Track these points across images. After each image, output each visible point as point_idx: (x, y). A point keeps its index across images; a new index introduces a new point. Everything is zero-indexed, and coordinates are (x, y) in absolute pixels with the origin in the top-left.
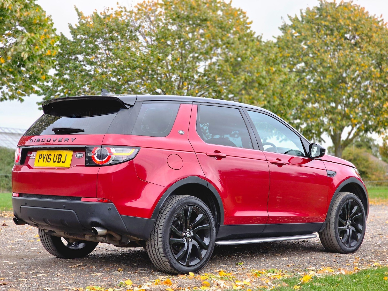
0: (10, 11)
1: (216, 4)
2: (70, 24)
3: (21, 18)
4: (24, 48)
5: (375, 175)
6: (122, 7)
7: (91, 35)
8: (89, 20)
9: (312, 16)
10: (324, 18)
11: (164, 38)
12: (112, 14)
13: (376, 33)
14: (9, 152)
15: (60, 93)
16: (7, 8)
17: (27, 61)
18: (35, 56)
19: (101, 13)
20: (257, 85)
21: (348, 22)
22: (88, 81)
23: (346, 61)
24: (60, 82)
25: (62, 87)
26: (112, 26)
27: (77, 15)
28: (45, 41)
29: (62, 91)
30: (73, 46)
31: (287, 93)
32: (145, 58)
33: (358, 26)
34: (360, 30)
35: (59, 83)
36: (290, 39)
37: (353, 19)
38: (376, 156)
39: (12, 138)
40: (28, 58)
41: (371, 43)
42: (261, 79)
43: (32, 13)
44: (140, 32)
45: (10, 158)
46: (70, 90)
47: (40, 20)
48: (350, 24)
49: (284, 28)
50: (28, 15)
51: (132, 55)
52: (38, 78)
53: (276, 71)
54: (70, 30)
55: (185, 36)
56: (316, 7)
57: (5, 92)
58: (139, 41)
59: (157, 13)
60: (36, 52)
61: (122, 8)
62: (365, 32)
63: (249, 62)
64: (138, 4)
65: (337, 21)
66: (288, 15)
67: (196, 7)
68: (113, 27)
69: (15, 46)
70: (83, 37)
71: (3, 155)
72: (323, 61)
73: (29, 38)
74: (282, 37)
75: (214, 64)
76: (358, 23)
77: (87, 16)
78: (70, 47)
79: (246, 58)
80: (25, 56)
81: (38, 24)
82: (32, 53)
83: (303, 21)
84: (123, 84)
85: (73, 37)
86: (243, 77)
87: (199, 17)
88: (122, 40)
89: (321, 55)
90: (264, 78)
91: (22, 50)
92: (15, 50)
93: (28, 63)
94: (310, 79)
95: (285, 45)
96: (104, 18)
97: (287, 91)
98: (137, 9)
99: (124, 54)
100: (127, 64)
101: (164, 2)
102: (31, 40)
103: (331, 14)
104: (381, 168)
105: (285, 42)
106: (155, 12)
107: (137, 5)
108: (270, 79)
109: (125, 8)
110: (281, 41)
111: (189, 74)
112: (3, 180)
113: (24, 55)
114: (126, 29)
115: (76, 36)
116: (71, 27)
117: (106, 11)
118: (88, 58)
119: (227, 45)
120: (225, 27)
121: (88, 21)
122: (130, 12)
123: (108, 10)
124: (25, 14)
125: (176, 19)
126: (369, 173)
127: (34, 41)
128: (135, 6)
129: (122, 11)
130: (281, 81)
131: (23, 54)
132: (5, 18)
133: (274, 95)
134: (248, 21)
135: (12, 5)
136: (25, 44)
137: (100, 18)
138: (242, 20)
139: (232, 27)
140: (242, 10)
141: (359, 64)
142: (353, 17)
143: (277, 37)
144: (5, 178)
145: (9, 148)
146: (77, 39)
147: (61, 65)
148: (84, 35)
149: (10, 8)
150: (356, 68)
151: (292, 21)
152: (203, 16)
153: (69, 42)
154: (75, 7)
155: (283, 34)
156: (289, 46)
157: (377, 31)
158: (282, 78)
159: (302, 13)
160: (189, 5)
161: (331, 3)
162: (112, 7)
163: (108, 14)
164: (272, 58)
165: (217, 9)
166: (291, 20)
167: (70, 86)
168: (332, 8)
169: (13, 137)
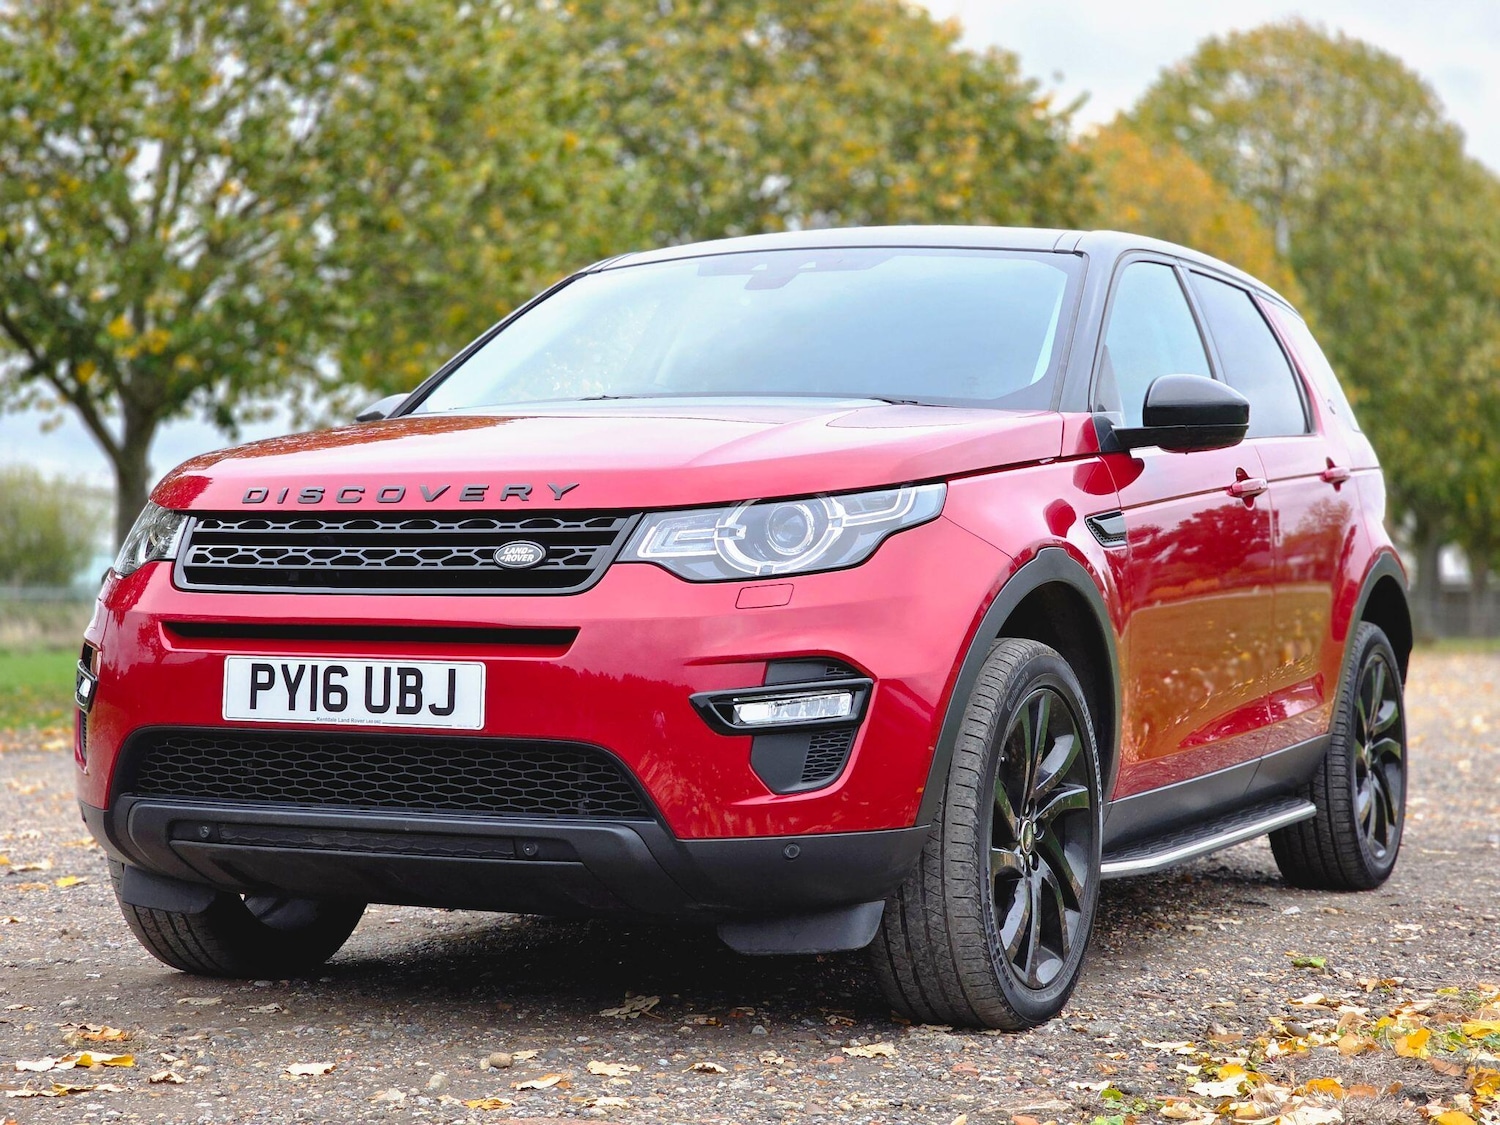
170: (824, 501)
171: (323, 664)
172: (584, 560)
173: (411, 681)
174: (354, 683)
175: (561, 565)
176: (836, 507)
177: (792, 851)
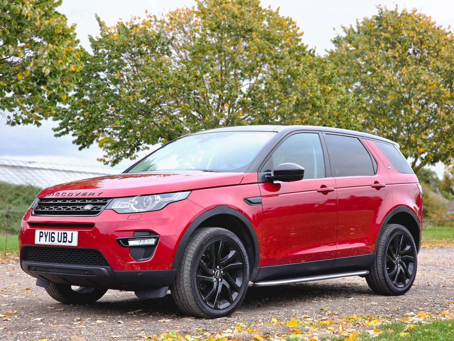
0: (29, 19)
1: (261, 12)
2: (91, 36)
3: (42, 27)
4: (45, 62)
5: (436, 213)
6: (152, 15)
7: (116, 48)
8: (113, 31)
9: (371, 26)
10: (383, 28)
11: (202, 52)
12: (139, 24)
13: (444, 46)
14: (10, 188)
15: (80, 116)
16: (25, 15)
17: (49, 77)
18: (58, 71)
19: (127, 23)
20: (311, 106)
21: (412, 33)
22: (113, 102)
23: (410, 79)
24: (80, 104)
25: (82, 110)
26: (140, 38)
27: (99, 25)
28: (69, 54)
29: (82, 114)
30: (94, 62)
31: (345, 116)
32: (181, 75)
33: (423, 38)
34: (426, 43)
35: (78, 105)
36: (346, 53)
37: (418, 30)
38: (435, 191)
39: (13, 172)
40: (50, 74)
41: (439, 58)
42: (315, 99)
43: (54, 21)
44: (172, 45)
45: (12, 194)
46: (92, 114)
47: (64, 30)
48: (415, 36)
49: (337, 42)
50: (49, 24)
51: (164, 71)
52: (58, 98)
53: (332, 90)
54: (90, 43)
55: (227, 49)
56: (375, 16)
57: (18, 115)
58: (173, 56)
59: (192, 22)
60: (59, 67)
61: (151, 17)
62: (432, 45)
63: (301, 79)
64: (170, 12)
65: (399, 32)
66: (342, 26)
67: (239, 16)
68: (142, 39)
69: (35, 60)
70: (106, 51)
71: (3, 191)
72: (383, 79)
73: (51, 51)
74: (335, 51)
75: (261, 82)
76: (424, 35)
77: (110, 27)
78: (92, 62)
79: (298, 75)
80: (47, 71)
81: (61, 35)
82: (55, 68)
83: (359, 33)
84: (153, 106)
85: (93, 51)
86: (295, 97)
87: (242, 27)
88: (152, 55)
89: (381, 72)
90: (318, 99)
91: (43, 64)
92: (35, 64)
93: (50, 80)
94: (368, 100)
95: (339, 61)
96: (131, 29)
97: (345, 113)
98: (169, 18)
99: (155, 70)
100: (159, 83)
101: (202, 10)
102: (54, 53)
103: (392, 24)
104: (443, 205)
105: (339, 57)
106: (190, 21)
107: (169, 14)
108: (326, 100)
109: (155, 17)
110: (335, 56)
111: (232, 94)
112: (4, 220)
113: (45, 71)
114: (157, 41)
115: (98, 50)
116: (91, 39)
117: (133, 20)
118: (113, 76)
119: (275, 59)
120: (272, 39)
121: (111, 33)
122: (160, 21)
123: (135, 19)
124: (46, 22)
125: (216, 29)
126: (429, 211)
127: (57, 54)
128: (166, 14)
129: (151, 21)
130: (338, 103)
131: (44, 68)
132: (24, 27)
133: (330, 118)
134: (299, 32)
135: (32, 12)
136: (46, 58)
137: (127, 29)
138: (291, 31)
139: (281, 39)
140: (291, 19)
141: (426, 82)
142: (418, 27)
143: (330, 51)
144: (5, 219)
145: (10, 183)
146: (99, 54)
147: (80, 85)
148: (107, 49)
149: (29, 15)
150: (422, 87)
151: (346, 33)
152: (248, 26)
153: (90, 57)
154: (96, 16)
155: (336, 48)
156: (343, 62)
157: (446, 44)
158: (340, 98)
159: (358, 23)
160: (231, 14)
161: (392, 12)
162: (139, 16)
163: (135, 23)
164: (328, 75)
165: (262, 18)
166: (345, 31)
167: (92, 109)
168: (393, 17)
169: (14, 170)
170: (155, 196)
171: (51, 231)
172: (99, 209)
173: (65, 235)
174: (56, 236)
175: (95, 210)
176: (158, 197)
177: (140, 274)
